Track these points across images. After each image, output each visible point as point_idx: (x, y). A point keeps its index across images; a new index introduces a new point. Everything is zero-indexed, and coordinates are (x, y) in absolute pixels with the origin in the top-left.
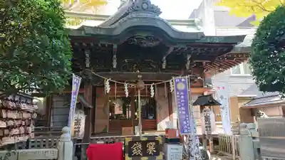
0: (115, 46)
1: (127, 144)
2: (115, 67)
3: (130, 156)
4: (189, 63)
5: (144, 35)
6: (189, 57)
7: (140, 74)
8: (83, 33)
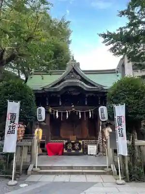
0: (59, 96)
1: (65, 144)
2: (60, 104)
3: (66, 150)
4: (99, 101)
5: (73, 89)
6: (99, 98)
7: (73, 108)
8: (44, 91)
